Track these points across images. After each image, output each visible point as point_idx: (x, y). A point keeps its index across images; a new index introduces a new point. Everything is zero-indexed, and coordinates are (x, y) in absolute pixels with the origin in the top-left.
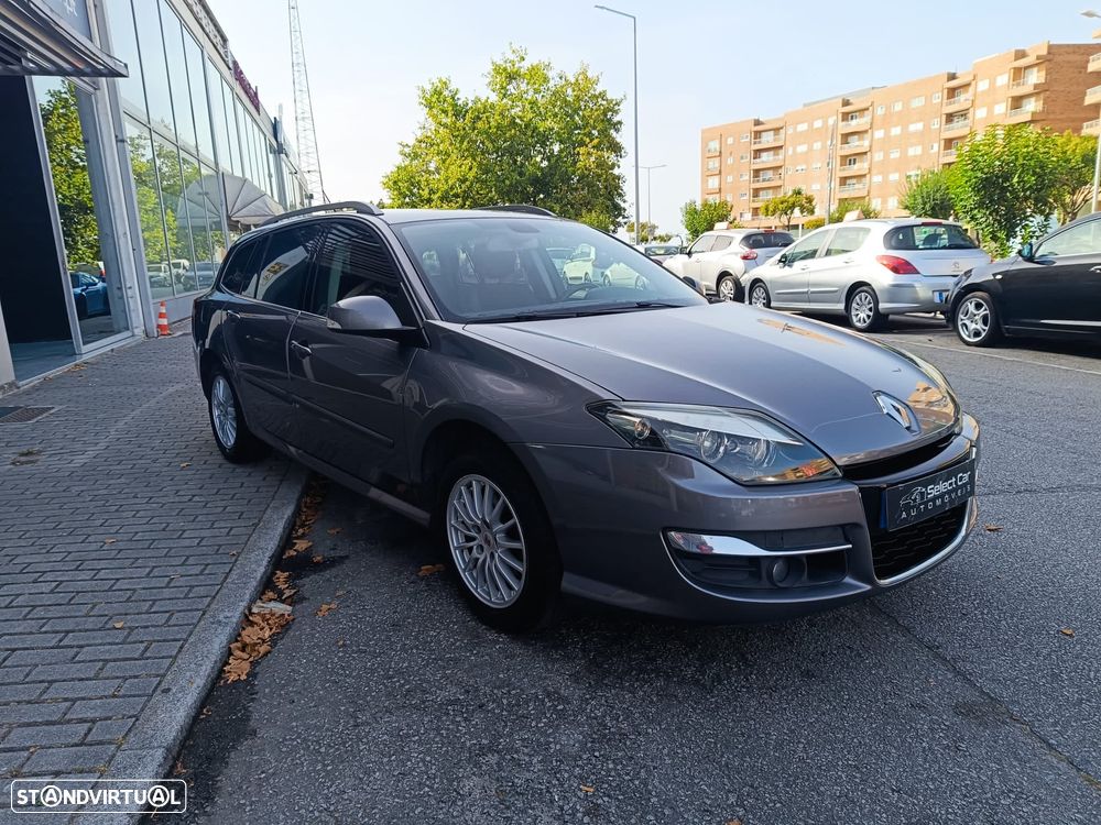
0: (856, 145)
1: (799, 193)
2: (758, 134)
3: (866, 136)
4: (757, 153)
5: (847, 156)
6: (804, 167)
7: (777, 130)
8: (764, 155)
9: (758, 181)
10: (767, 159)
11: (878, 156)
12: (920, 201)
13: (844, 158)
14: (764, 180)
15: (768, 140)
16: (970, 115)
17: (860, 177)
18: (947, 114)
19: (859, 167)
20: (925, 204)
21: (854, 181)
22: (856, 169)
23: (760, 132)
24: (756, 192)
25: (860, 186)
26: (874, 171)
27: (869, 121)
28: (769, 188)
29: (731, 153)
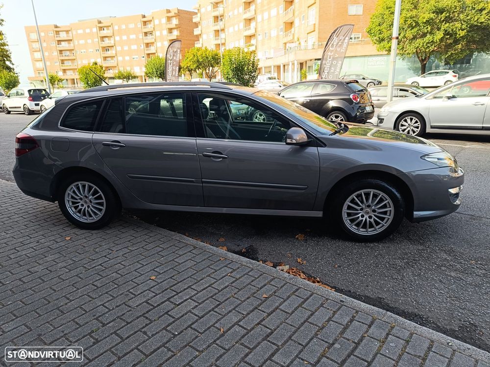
0: (107, 42)
1: (96, 64)
2: (57, 33)
3: (111, 38)
4: (59, 42)
5: (104, 47)
6: (85, 51)
7: (67, 32)
8: (63, 43)
9: (63, 56)
10: (64, 45)
11: (119, 48)
12: (154, 70)
13: (103, 48)
14: (65, 56)
15: (63, 36)
16: (154, 34)
17: (112, 57)
18: (145, 33)
19: (111, 53)
20: (157, 72)
21: (110, 59)
22: (109, 54)
23: (58, 31)
24: (63, 62)
25: (113, 61)
26: (118, 55)
27: (112, 32)
28: (69, 60)
29: (44, 41)
